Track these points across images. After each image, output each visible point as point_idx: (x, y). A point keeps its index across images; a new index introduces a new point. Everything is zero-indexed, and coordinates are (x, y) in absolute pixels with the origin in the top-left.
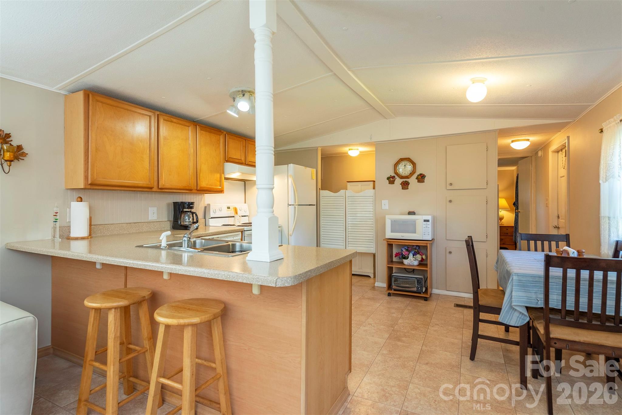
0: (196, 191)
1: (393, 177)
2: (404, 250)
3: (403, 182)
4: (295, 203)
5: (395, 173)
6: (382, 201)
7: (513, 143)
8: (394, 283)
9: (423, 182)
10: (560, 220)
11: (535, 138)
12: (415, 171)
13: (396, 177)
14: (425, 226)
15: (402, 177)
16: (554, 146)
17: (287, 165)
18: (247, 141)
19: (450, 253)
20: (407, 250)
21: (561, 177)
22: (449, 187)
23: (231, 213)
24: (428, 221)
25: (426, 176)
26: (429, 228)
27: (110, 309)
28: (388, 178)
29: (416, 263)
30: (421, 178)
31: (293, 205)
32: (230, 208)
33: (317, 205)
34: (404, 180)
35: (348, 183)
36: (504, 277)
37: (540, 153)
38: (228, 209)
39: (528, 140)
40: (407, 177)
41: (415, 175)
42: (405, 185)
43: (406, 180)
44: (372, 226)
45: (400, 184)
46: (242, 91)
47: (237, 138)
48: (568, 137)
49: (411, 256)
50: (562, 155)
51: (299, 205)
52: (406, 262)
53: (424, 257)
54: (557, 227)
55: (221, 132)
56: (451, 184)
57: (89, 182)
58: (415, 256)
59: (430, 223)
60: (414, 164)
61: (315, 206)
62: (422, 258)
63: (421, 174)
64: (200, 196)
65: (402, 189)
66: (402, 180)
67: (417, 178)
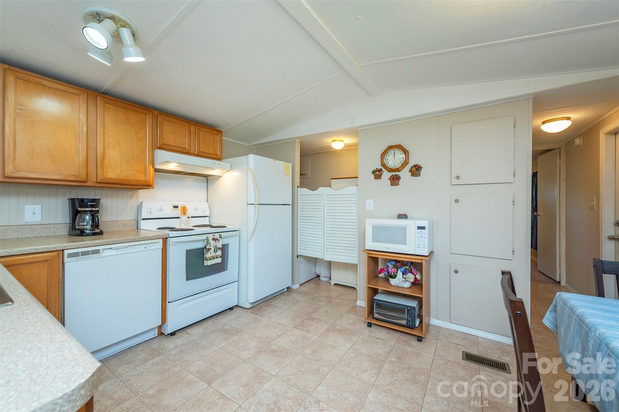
0: (96, 183)
1: (380, 170)
2: (390, 266)
3: (393, 176)
4: (256, 201)
5: (382, 165)
6: (366, 200)
7: (544, 125)
8: (376, 310)
9: (419, 175)
11: (577, 115)
12: (408, 161)
13: (384, 170)
14: (419, 235)
15: (390, 170)
17: (247, 156)
18: (196, 126)
19: (456, 271)
20: (394, 266)
22: (455, 182)
23: (177, 213)
24: (423, 228)
25: (422, 168)
26: (424, 238)
28: (374, 172)
29: (407, 285)
30: (416, 170)
31: (253, 204)
32: (178, 208)
33: (294, 205)
34: (394, 173)
35: (332, 180)
37: (578, 141)
38: (174, 208)
39: (570, 118)
40: (398, 170)
41: (408, 167)
42: (395, 180)
44: (354, 230)
45: (389, 179)
47: (178, 121)
49: (400, 274)
51: (260, 204)
52: (393, 281)
53: (418, 277)
55: (149, 110)
56: (458, 178)
58: (404, 276)
59: (426, 231)
60: (406, 152)
61: (290, 207)
62: (416, 278)
63: (415, 166)
65: (391, 185)
66: (391, 174)
67: (410, 171)
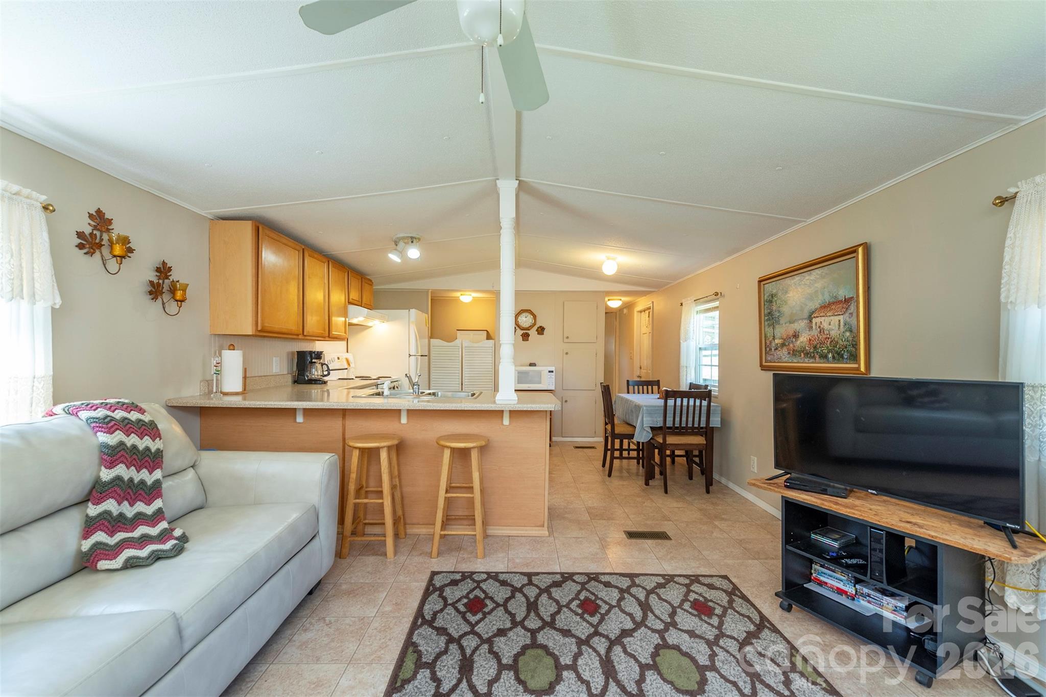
0: (328, 338)
3: (524, 334)
4: (417, 352)
5: (516, 324)
7: (609, 301)
9: (543, 334)
10: (642, 370)
11: (626, 299)
12: (536, 323)
13: (518, 328)
14: (549, 377)
15: (523, 329)
16: (639, 307)
17: (408, 310)
19: (566, 401)
21: (644, 334)
22: (566, 340)
23: (342, 364)
24: (552, 372)
25: (545, 329)
26: (553, 378)
27: (383, 447)
30: (541, 330)
31: (415, 356)
32: (339, 359)
33: (429, 356)
34: (525, 331)
35: (458, 331)
36: (632, 411)
37: (625, 311)
39: (621, 300)
40: (528, 329)
41: (536, 328)
42: (526, 337)
43: (527, 331)
45: (521, 336)
46: (412, 238)
47: (356, 275)
48: (653, 302)
50: (645, 316)
51: (421, 356)
54: (640, 377)
55: (345, 268)
56: (567, 338)
57: (259, 328)
59: (554, 374)
60: (535, 317)
61: (427, 358)
63: (540, 327)
64: (312, 344)
65: (523, 340)
66: (522, 332)
67: (537, 330)
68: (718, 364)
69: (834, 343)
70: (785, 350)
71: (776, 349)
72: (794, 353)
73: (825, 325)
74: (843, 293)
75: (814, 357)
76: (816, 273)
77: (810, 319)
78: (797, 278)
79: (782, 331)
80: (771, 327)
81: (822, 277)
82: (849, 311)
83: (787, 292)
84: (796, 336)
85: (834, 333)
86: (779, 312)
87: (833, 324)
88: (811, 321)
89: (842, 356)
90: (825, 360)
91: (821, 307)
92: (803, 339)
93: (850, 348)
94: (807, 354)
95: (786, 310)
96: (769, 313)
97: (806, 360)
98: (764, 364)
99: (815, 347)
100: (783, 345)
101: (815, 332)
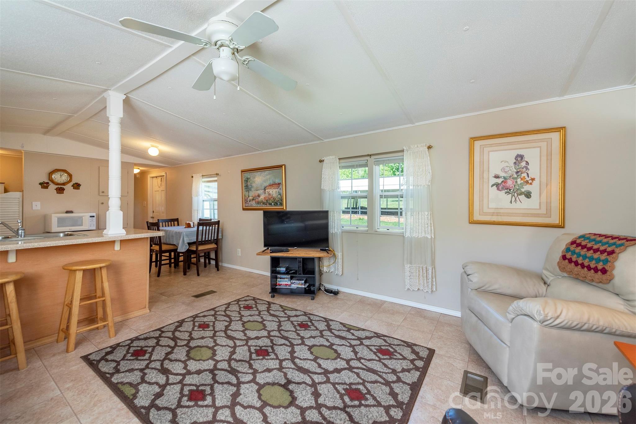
1: (48, 183)
3: (58, 188)
5: (49, 180)
6: (33, 202)
9: (79, 189)
10: (155, 213)
11: (144, 169)
12: (71, 180)
13: (50, 183)
14: (90, 220)
15: (57, 184)
21: (156, 191)
22: (101, 194)
24: (94, 217)
25: (81, 185)
26: (94, 221)
28: (41, 184)
30: (77, 186)
37: (142, 176)
39: (140, 169)
40: (64, 184)
41: (71, 184)
42: (60, 190)
43: (61, 186)
45: (55, 189)
48: (166, 173)
50: (158, 180)
54: (153, 218)
56: (104, 192)
60: (70, 175)
63: (76, 183)
65: (56, 193)
67: (73, 186)
68: (217, 208)
69: (274, 199)
70: (254, 202)
71: (250, 201)
72: (258, 203)
73: (271, 192)
74: (277, 181)
75: (266, 204)
76: (267, 172)
77: (265, 189)
78: (259, 173)
79: (252, 194)
80: (248, 192)
81: (269, 174)
82: (280, 188)
83: (254, 178)
84: (259, 196)
85: (274, 195)
86: (251, 186)
87: (273, 192)
88: (265, 190)
89: (277, 204)
90: (271, 206)
91: (269, 185)
92: (262, 197)
93: (280, 201)
94: (264, 203)
95: (254, 185)
96: (246, 186)
97: (263, 206)
98: (244, 207)
99: (267, 201)
100: (253, 199)
101: (267, 195)
